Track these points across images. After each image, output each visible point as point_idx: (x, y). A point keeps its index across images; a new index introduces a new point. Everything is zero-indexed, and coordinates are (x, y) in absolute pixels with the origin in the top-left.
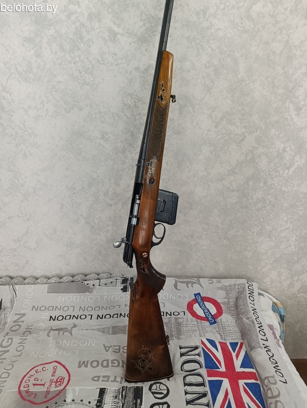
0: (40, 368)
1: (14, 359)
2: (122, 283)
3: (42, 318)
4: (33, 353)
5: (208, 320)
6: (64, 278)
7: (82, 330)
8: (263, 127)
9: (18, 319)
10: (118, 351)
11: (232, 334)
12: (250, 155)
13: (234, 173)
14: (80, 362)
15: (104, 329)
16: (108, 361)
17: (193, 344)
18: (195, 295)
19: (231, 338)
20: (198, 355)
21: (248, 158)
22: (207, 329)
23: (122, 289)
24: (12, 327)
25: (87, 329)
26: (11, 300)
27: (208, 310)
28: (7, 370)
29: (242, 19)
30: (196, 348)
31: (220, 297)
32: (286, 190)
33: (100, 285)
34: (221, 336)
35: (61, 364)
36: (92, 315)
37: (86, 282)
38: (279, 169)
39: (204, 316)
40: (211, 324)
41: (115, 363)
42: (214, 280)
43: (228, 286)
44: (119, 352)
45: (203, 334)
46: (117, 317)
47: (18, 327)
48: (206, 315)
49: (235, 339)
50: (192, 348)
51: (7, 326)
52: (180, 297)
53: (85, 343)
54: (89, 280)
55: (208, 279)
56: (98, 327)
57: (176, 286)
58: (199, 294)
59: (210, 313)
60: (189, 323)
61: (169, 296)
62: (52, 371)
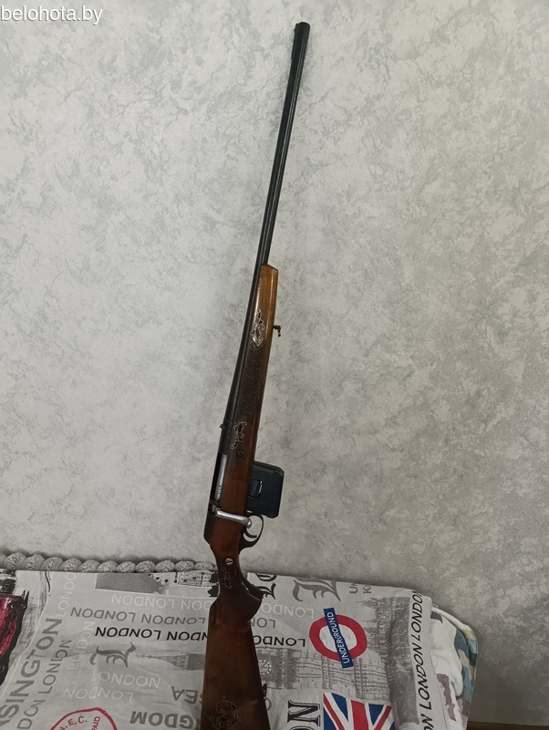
0: (75, 717)
1: (40, 697)
2: (210, 581)
3: (85, 629)
4: (67, 690)
5: (341, 660)
6: (124, 565)
7: (143, 656)
8: (443, 358)
9: (50, 628)
10: (193, 700)
11: (375, 690)
12: (421, 398)
13: (395, 423)
14: (134, 713)
15: (176, 658)
16: (176, 716)
17: (310, 701)
18: (326, 611)
19: (372, 696)
20: (316, 721)
21: (418, 403)
22: (337, 675)
23: (209, 592)
24: (40, 641)
25: (150, 657)
26: (42, 594)
27: (343, 640)
28: (29, 715)
29: (408, 203)
30: (314, 708)
31: (365, 617)
32: (482, 454)
33: (176, 582)
34: (357, 690)
35: (106, 715)
36: (160, 632)
37: (155, 575)
38: (469, 422)
39: (334, 650)
40: (344, 666)
41: (186, 722)
42: (360, 587)
43: (380, 601)
44: (195, 702)
45: (328, 684)
46: (198, 639)
47: (48, 642)
48: (338, 649)
49: (379, 699)
50: (308, 707)
51: (33, 637)
52: (300, 612)
53: (145, 680)
54: (161, 571)
55: (350, 584)
56: (167, 654)
57: (295, 593)
58: (332, 610)
59: (346, 647)
60: (309, 661)
61: (283, 609)
62: (91, 724)
